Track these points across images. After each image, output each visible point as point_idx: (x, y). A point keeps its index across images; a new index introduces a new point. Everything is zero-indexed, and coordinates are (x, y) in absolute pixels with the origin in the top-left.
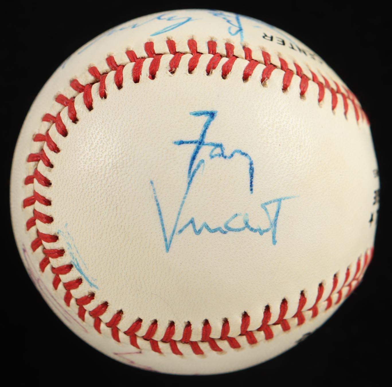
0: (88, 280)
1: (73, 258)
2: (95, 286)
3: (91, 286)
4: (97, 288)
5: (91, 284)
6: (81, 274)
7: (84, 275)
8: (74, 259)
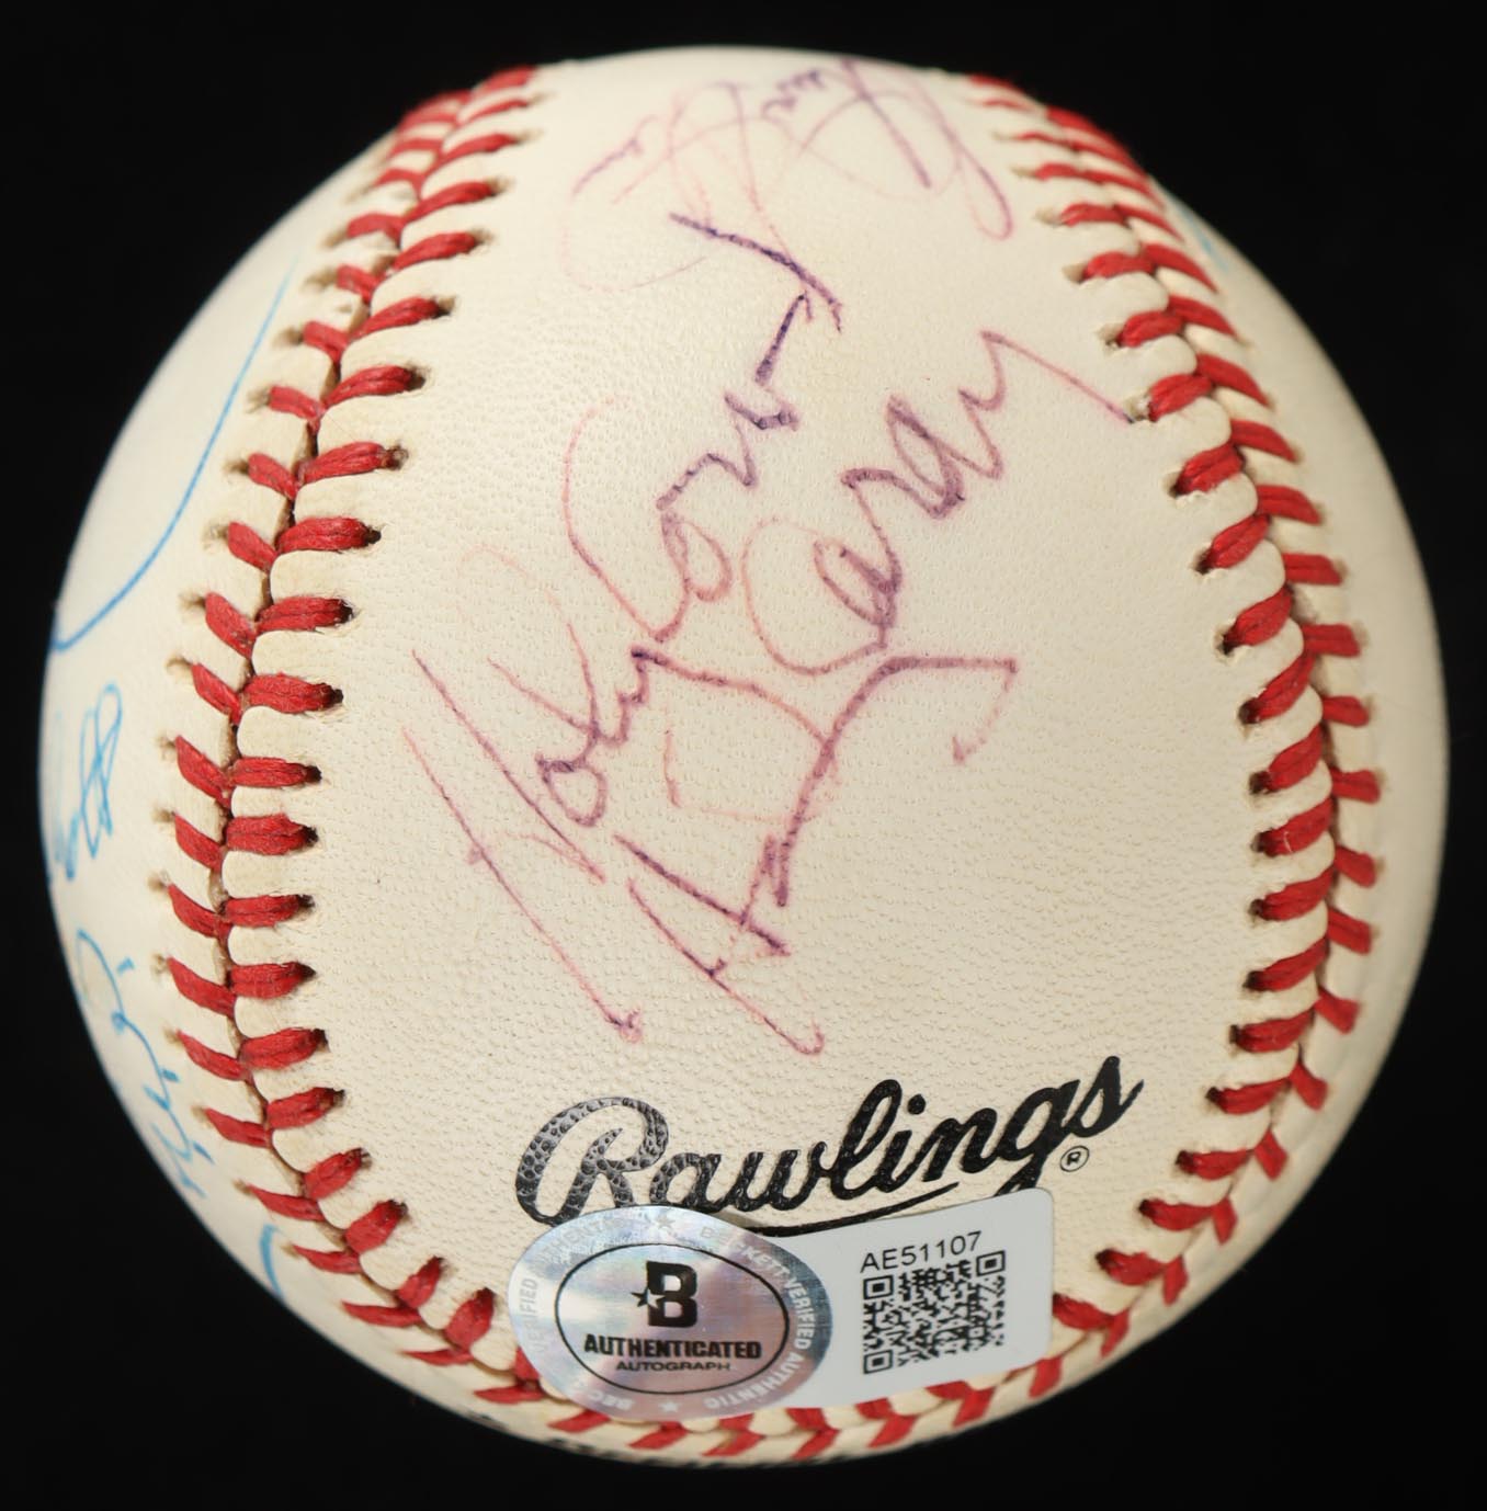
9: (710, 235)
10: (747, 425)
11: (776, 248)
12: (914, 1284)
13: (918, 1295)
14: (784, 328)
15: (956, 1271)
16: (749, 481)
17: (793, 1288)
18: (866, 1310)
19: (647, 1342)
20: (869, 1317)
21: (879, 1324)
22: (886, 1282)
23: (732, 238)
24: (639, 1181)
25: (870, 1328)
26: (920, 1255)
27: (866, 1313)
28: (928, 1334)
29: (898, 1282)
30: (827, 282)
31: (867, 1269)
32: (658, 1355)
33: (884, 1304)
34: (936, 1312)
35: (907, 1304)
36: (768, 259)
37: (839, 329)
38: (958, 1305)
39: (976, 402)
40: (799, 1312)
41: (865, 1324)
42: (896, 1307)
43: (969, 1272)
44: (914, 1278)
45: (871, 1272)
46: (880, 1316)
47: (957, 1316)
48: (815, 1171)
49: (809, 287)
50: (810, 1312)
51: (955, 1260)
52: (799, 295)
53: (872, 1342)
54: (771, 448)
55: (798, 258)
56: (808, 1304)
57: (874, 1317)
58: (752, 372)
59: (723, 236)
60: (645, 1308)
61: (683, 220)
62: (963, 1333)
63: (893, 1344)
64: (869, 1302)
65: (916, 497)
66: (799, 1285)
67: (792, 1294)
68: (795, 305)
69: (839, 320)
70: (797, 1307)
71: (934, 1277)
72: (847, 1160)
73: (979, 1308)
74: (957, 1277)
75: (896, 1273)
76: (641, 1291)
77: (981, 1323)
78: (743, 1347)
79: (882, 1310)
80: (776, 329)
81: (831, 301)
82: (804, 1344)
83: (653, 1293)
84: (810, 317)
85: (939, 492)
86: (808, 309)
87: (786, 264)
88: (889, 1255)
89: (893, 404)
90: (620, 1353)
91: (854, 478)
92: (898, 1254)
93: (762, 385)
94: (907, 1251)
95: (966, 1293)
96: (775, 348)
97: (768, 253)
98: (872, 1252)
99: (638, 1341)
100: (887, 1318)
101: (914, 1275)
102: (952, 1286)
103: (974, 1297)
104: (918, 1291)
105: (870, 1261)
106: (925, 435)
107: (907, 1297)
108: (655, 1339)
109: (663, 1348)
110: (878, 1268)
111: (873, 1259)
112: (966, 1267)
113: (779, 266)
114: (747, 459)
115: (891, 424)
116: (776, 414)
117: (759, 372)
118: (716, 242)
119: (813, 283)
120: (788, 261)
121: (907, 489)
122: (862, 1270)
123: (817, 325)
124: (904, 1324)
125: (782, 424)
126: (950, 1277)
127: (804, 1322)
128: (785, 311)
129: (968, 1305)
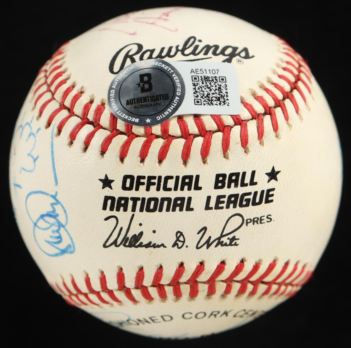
12: (204, 80)
13: (206, 83)
15: (214, 79)
17: (175, 77)
18: (193, 85)
19: (141, 98)
20: (194, 87)
21: (197, 90)
22: (197, 77)
24: (137, 57)
25: (195, 91)
26: (205, 72)
27: (193, 86)
28: (210, 97)
29: (200, 78)
31: (192, 73)
32: (144, 102)
33: (197, 84)
34: (211, 90)
35: (203, 85)
38: (216, 89)
40: (177, 84)
41: (193, 89)
42: (200, 86)
43: (217, 80)
44: (204, 78)
45: (193, 74)
46: (197, 87)
47: (216, 93)
48: (177, 50)
50: (179, 84)
51: (214, 76)
53: (196, 95)
56: (179, 81)
57: (195, 87)
60: (140, 88)
62: (218, 99)
63: (201, 97)
64: (194, 82)
66: (176, 76)
67: (174, 78)
70: (176, 82)
71: (209, 79)
72: (184, 48)
73: (222, 92)
74: (215, 81)
75: (200, 75)
76: (139, 83)
77: (223, 97)
78: (164, 96)
79: (197, 85)
82: (179, 94)
83: (142, 83)
88: (197, 70)
90: (135, 103)
92: (199, 70)
94: (201, 70)
95: (218, 86)
98: (193, 69)
99: (139, 98)
100: (199, 89)
101: (204, 77)
102: (214, 83)
103: (220, 88)
104: (205, 82)
105: (192, 71)
107: (203, 83)
108: (143, 97)
109: (145, 99)
110: (195, 73)
111: (193, 71)
112: (216, 78)
122: (191, 73)
124: (203, 91)
126: (213, 80)
127: (178, 87)
129: (218, 90)
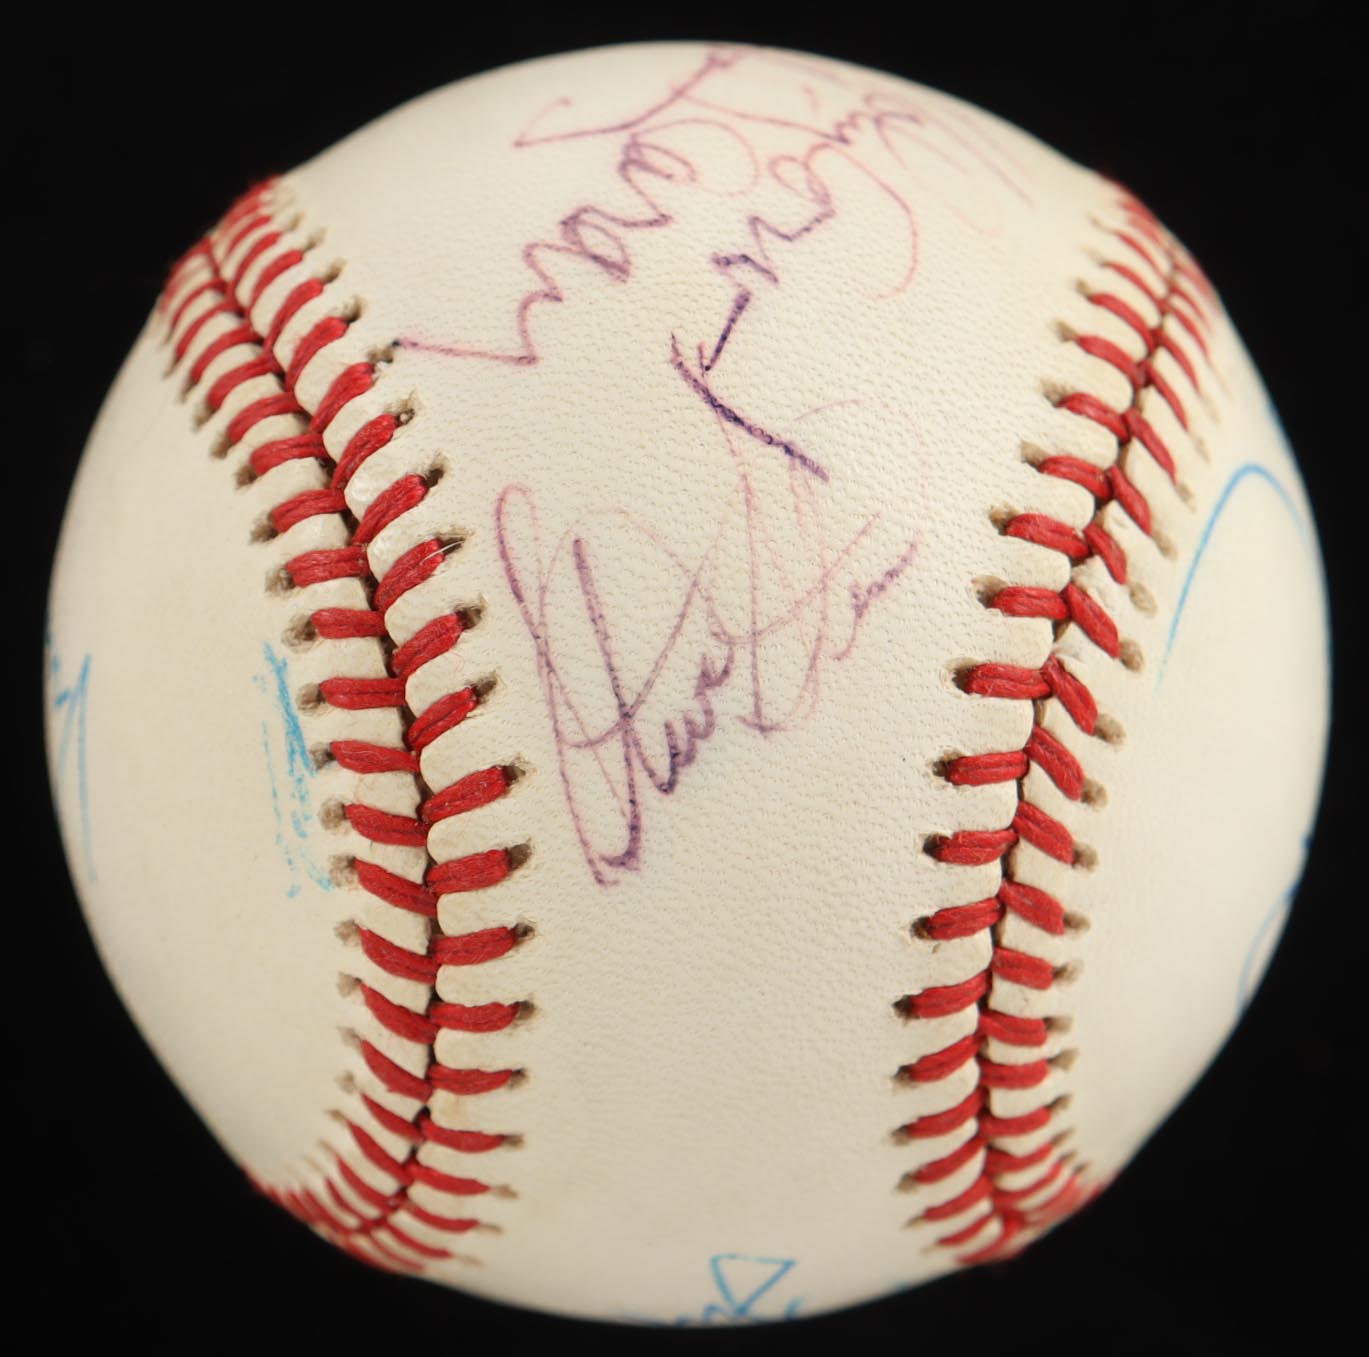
0: (283, 688)
1: (300, 780)
2: (271, 659)
3: (285, 664)
4: (268, 648)
5: (280, 669)
6: (297, 718)
7: (287, 711)
8: (297, 774)
9: (792, 447)
10: (758, 259)
11: (729, 426)
14: (724, 338)
16: (755, 221)
23: (770, 441)
30: (684, 387)
36: (739, 414)
37: (673, 337)
39: (546, 295)
49: (701, 380)
52: (710, 372)
54: (738, 240)
55: (709, 414)
58: (752, 299)
59: (779, 444)
61: (817, 471)
65: (604, 215)
68: (713, 360)
69: (674, 346)
80: (732, 337)
81: (680, 365)
84: (700, 349)
85: (584, 223)
86: (701, 357)
87: (721, 406)
89: (623, 276)
91: (662, 220)
93: (744, 290)
96: (733, 320)
97: (737, 420)
106: (596, 258)
113: (727, 402)
114: (757, 235)
115: (627, 261)
116: (731, 266)
117: (747, 300)
118: (786, 438)
119: (696, 384)
120: (719, 410)
121: (613, 219)
123: (694, 342)
125: (726, 258)
128: (723, 355)
